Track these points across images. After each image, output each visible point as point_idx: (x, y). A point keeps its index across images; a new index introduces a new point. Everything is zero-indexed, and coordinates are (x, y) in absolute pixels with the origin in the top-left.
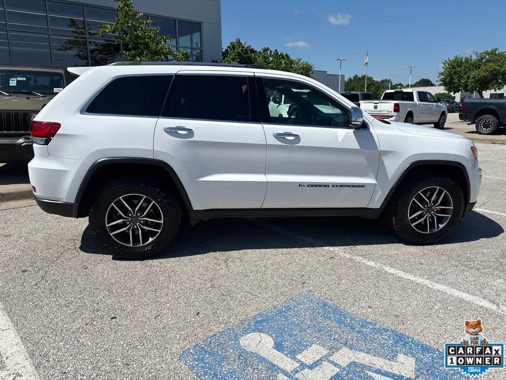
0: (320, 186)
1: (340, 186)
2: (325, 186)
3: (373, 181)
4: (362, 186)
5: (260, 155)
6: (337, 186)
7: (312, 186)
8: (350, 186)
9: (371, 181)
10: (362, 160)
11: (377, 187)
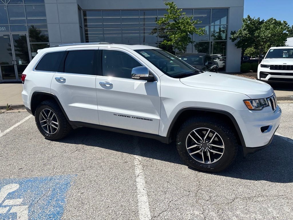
0: (125, 116)
1: (137, 118)
2: (128, 117)
3: (158, 118)
4: (150, 120)
5: (93, 94)
6: (135, 118)
7: (121, 116)
8: (143, 119)
9: (156, 117)
10: (149, 102)
11: (161, 121)
